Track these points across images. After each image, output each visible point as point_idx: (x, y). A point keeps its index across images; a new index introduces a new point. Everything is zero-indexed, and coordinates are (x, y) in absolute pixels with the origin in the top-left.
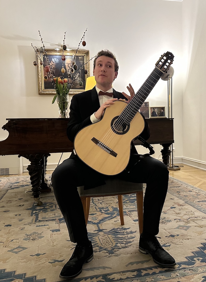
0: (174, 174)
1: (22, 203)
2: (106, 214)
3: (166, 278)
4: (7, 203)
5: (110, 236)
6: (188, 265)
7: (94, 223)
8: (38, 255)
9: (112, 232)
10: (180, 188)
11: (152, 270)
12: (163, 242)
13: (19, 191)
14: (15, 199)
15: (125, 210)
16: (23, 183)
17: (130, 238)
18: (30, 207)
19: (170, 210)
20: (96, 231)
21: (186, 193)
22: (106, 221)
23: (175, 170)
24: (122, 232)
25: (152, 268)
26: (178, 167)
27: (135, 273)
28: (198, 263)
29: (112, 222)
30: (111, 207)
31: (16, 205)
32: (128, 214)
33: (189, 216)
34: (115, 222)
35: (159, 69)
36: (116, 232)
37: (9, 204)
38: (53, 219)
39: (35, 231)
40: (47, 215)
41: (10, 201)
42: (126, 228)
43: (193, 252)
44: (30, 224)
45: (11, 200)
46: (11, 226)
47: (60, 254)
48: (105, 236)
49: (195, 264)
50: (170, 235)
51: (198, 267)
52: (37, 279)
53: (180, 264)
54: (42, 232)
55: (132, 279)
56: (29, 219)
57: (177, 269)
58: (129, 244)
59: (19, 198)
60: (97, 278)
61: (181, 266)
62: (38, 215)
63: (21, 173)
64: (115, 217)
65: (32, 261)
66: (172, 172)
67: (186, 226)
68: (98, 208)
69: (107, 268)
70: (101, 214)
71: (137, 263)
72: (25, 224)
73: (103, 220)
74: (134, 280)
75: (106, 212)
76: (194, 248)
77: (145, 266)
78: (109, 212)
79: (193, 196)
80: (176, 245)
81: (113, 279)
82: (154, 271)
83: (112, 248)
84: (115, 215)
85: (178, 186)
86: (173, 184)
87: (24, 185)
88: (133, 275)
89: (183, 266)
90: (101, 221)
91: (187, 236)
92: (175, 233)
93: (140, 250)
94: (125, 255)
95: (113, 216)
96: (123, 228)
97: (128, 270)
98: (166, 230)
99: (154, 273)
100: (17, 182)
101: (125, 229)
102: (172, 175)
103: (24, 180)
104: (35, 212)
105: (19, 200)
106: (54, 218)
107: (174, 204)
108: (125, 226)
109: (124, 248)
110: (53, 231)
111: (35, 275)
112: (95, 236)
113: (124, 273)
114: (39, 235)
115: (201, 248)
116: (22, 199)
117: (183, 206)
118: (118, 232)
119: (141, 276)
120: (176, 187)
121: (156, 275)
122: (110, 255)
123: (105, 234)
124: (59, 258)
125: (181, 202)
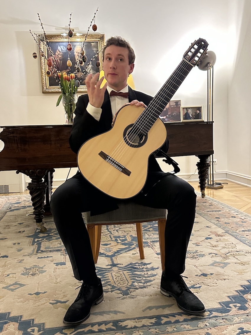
0: (214, 193)
1: (22, 229)
2: (122, 244)
3: (191, 328)
4: (5, 228)
5: (125, 272)
6: (222, 312)
7: (108, 256)
8: (37, 294)
9: (129, 268)
10: (220, 212)
11: (175, 317)
12: (192, 282)
13: (20, 214)
14: (14, 224)
16: (25, 203)
17: (151, 276)
18: (31, 233)
19: (204, 242)
20: (108, 265)
21: (228, 219)
22: (122, 253)
23: (216, 188)
24: (141, 268)
25: (176, 315)
26: (220, 184)
27: (153, 321)
28: (234, 310)
29: (129, 254)
30: (129, 236)
31: (15, 231)
32: (150, 245)
33: (229, 250)
34: (133, 255)
35: (188, 62)
36: (134, 268)
37: (7, 230)
38: (58, 249)
39: (35, 264)
40: (51, 244)
41: (8, 227)
42: (147, 263)
43: (229, 297)
44: (30, 255)
45: (9, 224)
46: (7, 257)
47: (63, 293)
48: (119, 273)
49: (231, 312)
50: (201, 274)
51: (234, 316)
52: (35, 323)
53: (211, 311)
54: (45, 266)
55: (150, 328)
56: (29, 249)
57: (207, 317)
58: (149, 284)
59: (19, 223)
60: (106, 325)
61: (213, 313)
62: (41, 244)
63: (23, 191)
64: (134, 248)
65: (31, 301)
66: (212, 192)
67: (223, 262)
68: (114, 237)
69: (119, 312)
70: (117, 244)
71: (157, 307)
72: (25, 255)
73: (118, 252)
74: (152, 329)
75: (123, 242)
76: (231, 291)
77: (167, 311)
78: (126, 242)
79: (237, 223)
80: (209, 287)
81: (126, 327)
82: (177, 319)
83: (127, 287)
84: (133, 246)
85: (219, 210)
86: (211, 207)
87: (27, 207)
88: (150, 323)
89: (215, 314)
90: (115, 253)
91: (224, 276)
92: (208, 271)
93: (162, 292)
94: (142, 298)
95: (131, 247)
96: (142, 263)
97: (145, 316)
98: (197, 267)
99: (177, 322)
100: (18, 202)
101: (145, 264)
102: (212, 196)
103: (26, 200)
104: (38, 240)
105: (19, 225)
106: (60, 249)
107: (211, 234)
108: (145, 261)
109: (141, 288)
110: (57, 264)
111: (32, 318)
112: (107, 272)
113: (139, 319)
114: (41, 269)
115: (241, 291)
116: (23, 223)
117: (222, 236)
118: (136, 268)
119: (161, 324)
120: (216, 211)
121: (179, 324)
122: (124, 296)
123: (120, 270)
124: (62, 298)
125: (220, 231)
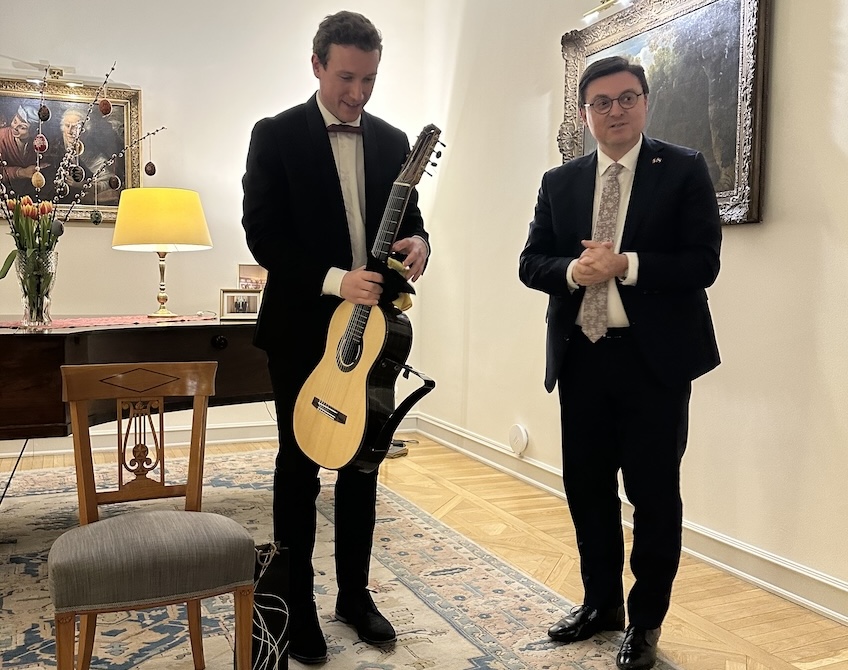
15: (217, 615)
21: (406, 542)
22: (151, 656)
23: (392, 455)
26: (401, 444)
29: (168, 659)
32: (223, 627)
34: (180, 660)
67: (381, 663)
70: (141, 630)
73: (143, 653)
75: (157, 624)
78: (165, 622)
79: (423, 553)
85: (391, 517)
90: (135, 656)
95: (175, 636)
117: (386, 590)
125: (386, 576)
